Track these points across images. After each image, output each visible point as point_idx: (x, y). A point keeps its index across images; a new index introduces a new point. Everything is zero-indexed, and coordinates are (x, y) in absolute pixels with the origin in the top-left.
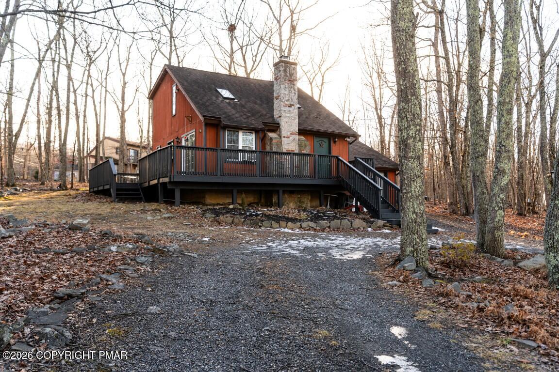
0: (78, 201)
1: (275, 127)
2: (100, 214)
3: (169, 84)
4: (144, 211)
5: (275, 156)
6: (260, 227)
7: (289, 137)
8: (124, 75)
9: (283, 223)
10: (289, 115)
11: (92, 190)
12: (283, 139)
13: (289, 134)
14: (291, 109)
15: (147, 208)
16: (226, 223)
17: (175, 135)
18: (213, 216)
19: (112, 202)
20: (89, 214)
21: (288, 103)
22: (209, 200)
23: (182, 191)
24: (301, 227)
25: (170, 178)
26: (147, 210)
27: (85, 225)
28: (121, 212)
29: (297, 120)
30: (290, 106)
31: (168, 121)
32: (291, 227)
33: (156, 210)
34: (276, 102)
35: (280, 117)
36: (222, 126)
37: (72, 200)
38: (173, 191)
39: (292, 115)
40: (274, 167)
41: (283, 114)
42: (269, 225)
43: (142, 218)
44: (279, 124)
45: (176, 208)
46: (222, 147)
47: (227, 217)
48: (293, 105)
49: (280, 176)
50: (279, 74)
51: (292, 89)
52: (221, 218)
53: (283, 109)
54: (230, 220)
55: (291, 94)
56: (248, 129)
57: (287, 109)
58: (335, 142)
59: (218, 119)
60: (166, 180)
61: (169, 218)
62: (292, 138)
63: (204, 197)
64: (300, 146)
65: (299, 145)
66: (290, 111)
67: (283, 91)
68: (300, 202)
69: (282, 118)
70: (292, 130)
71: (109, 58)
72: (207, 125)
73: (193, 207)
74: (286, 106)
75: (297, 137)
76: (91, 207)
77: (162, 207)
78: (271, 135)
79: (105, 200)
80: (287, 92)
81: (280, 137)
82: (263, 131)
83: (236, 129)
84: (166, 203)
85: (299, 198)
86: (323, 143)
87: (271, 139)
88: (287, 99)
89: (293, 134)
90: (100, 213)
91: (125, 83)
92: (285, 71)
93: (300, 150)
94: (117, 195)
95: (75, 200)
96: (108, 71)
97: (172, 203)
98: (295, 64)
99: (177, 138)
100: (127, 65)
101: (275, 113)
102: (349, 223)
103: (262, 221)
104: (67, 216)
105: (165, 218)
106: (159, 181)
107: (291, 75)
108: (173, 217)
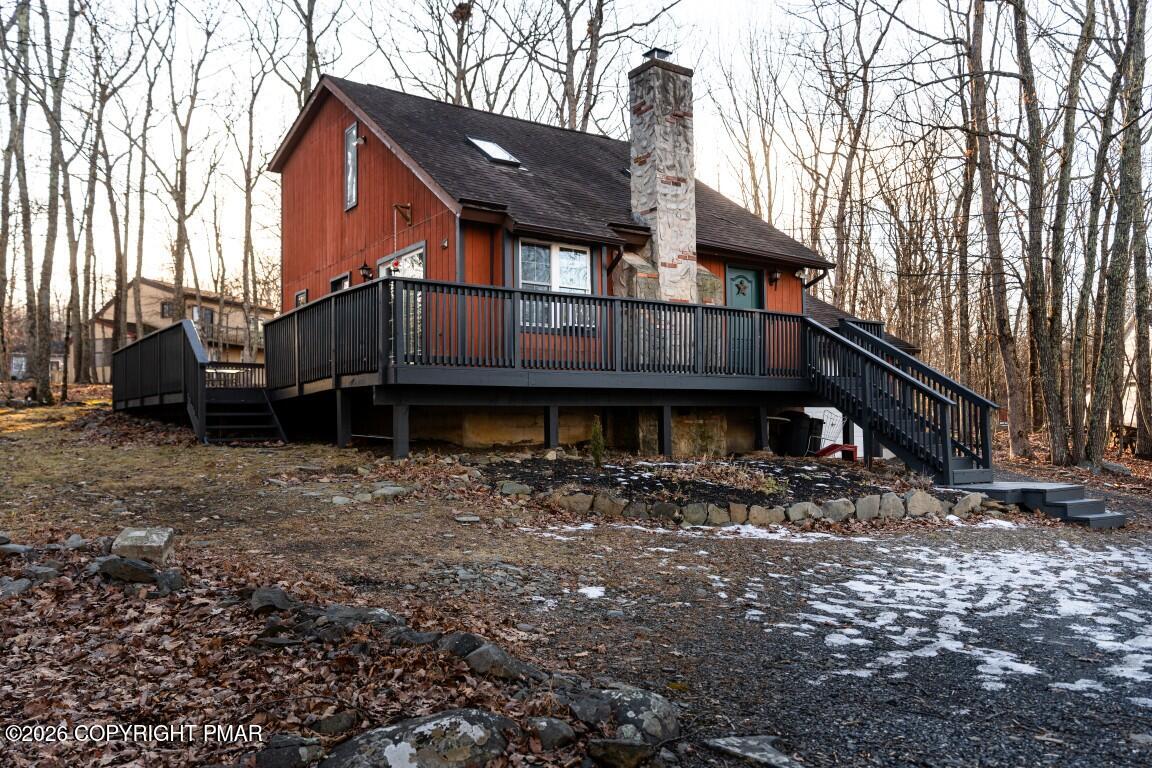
0: (92, 439)
1: (640, 238)
2: (179, 489)
3: (335, 128)
4: (308, 476)
5: (643, 314)
6: (678, 522)
7: (675, 266)
8: (184, 130)
9: (739, 509)
10: (674, 206)
11: (122, 405)
12: (661, 269)
13: (675, 256)
14: (680, 190)
15: (314, 464)
16: (571, 511)
17: (356, 260)
18: (528, 488)
19: (193, 442)
20: (141, 489)
21: (671, 174)
22: (474, 436)
23: (415, 413)
24: (787, 518)
25: (385, 375)
26: (316, 472)
27: (158, 551)
28: (242, 478)
29: (693, 220)
30: (678, 182)
31: (331, 225)
32: (761, 519)
33: (340, 470)
34: (636, 171)
35: (653, 210)
36: (511, 229)
37: (74, 436)
38: (387, 413)
39: (682, 206)
40: (642, 345)
41: (662, 204)
42: (701, 515)
43: (317, 499)
44: (648, 229)
45: (401, 462)
46: (508, 286)
47: (573, 493)
48: (684, 181)
49: (656, 367)
50: (647, 99)
51: (681, 139)
52: (557, 495)
53: (661, 188)
54: (583, 501)
55: (677, 150)
56: (572, 241)
57: (670, 190)
58: (773, 281)
59: (498, 210)
60: (372, 380)
61: (396, 497)
62: (682, 266)
63: (460, 427)
64: (701, 288)
65: (698, 285)
66: (676, 196)
67: (660, 143)
68: (703, 437)
69: (659, 214)
70: (682, 246)
71: (152, 85)
72: (465, 225)
73: (449, 460)
74: (667, 181)
75: (694, 266)
76: (141, 462)
77: (353, 457)
78: (629, 258)
79: (172, 438)
80: (668, 146)
81: (654, 264)
82: (612, 246)
83: (543, 238)
84: (362, 445)
85: (700, 426)
86: (746, 283)
87: (632, 269)
88: (670, 163)
89: (685, 258)
90: (177, 483)
91: (186, 151)
92: (664, 89)
93: (701, 299)
94: (210, 421)
95: (82, 435)
96: (148, 114)
97: (384, 447)
98: (689, 73)
99: (365, 267)
100: (192, 107)
101: (634, 202)
102: (900, 501)
103: (679, 502)
104: (72, 500)
105: (385, 498)
106: (338, 382)
107: (679, 100)
108: (408, 495)
